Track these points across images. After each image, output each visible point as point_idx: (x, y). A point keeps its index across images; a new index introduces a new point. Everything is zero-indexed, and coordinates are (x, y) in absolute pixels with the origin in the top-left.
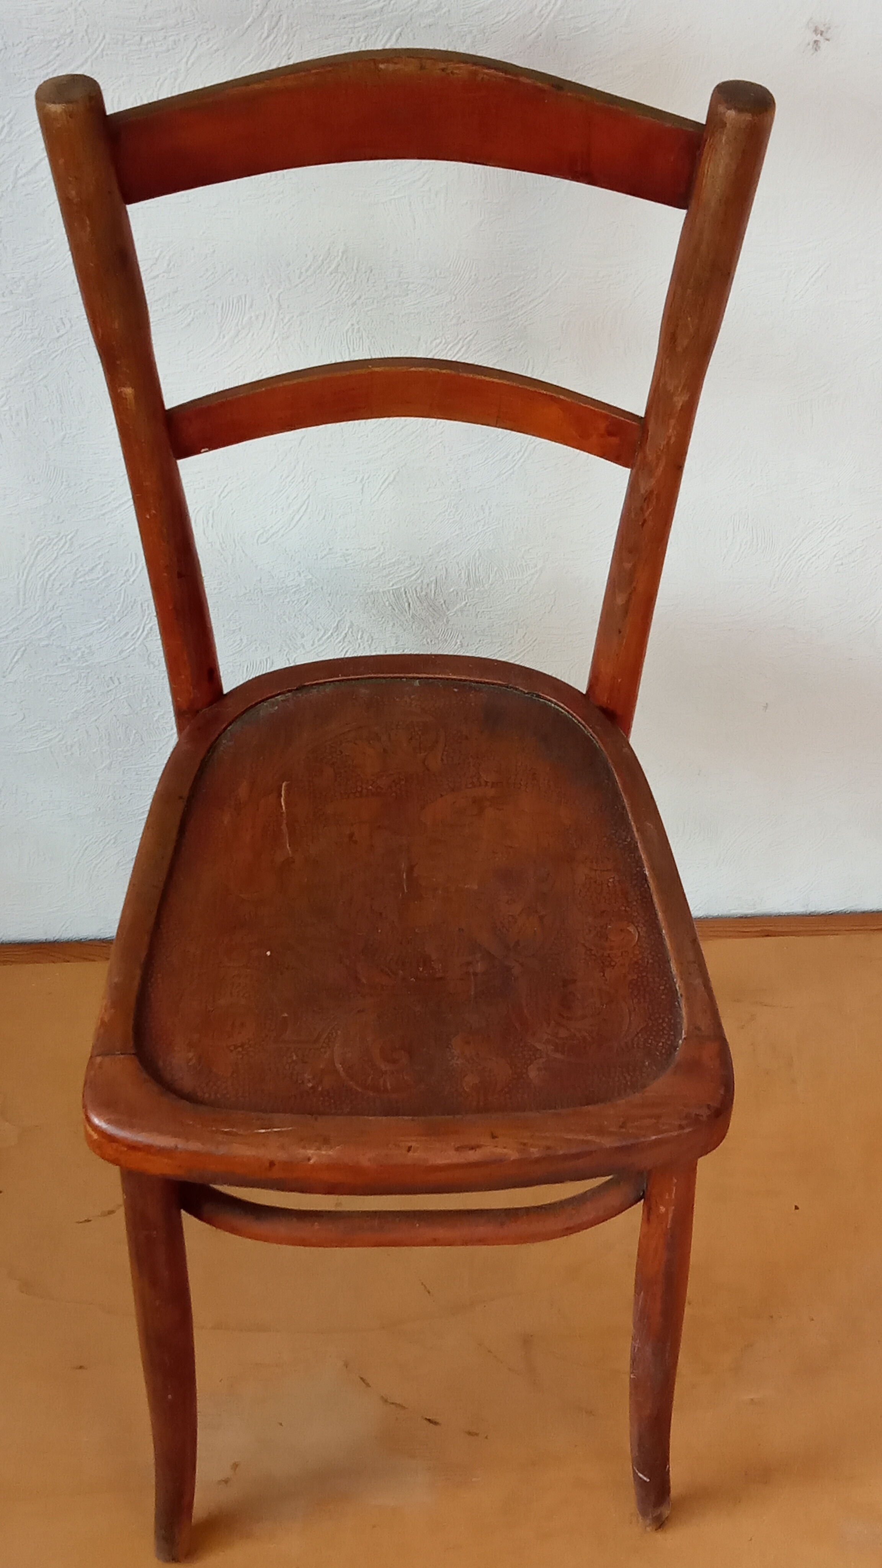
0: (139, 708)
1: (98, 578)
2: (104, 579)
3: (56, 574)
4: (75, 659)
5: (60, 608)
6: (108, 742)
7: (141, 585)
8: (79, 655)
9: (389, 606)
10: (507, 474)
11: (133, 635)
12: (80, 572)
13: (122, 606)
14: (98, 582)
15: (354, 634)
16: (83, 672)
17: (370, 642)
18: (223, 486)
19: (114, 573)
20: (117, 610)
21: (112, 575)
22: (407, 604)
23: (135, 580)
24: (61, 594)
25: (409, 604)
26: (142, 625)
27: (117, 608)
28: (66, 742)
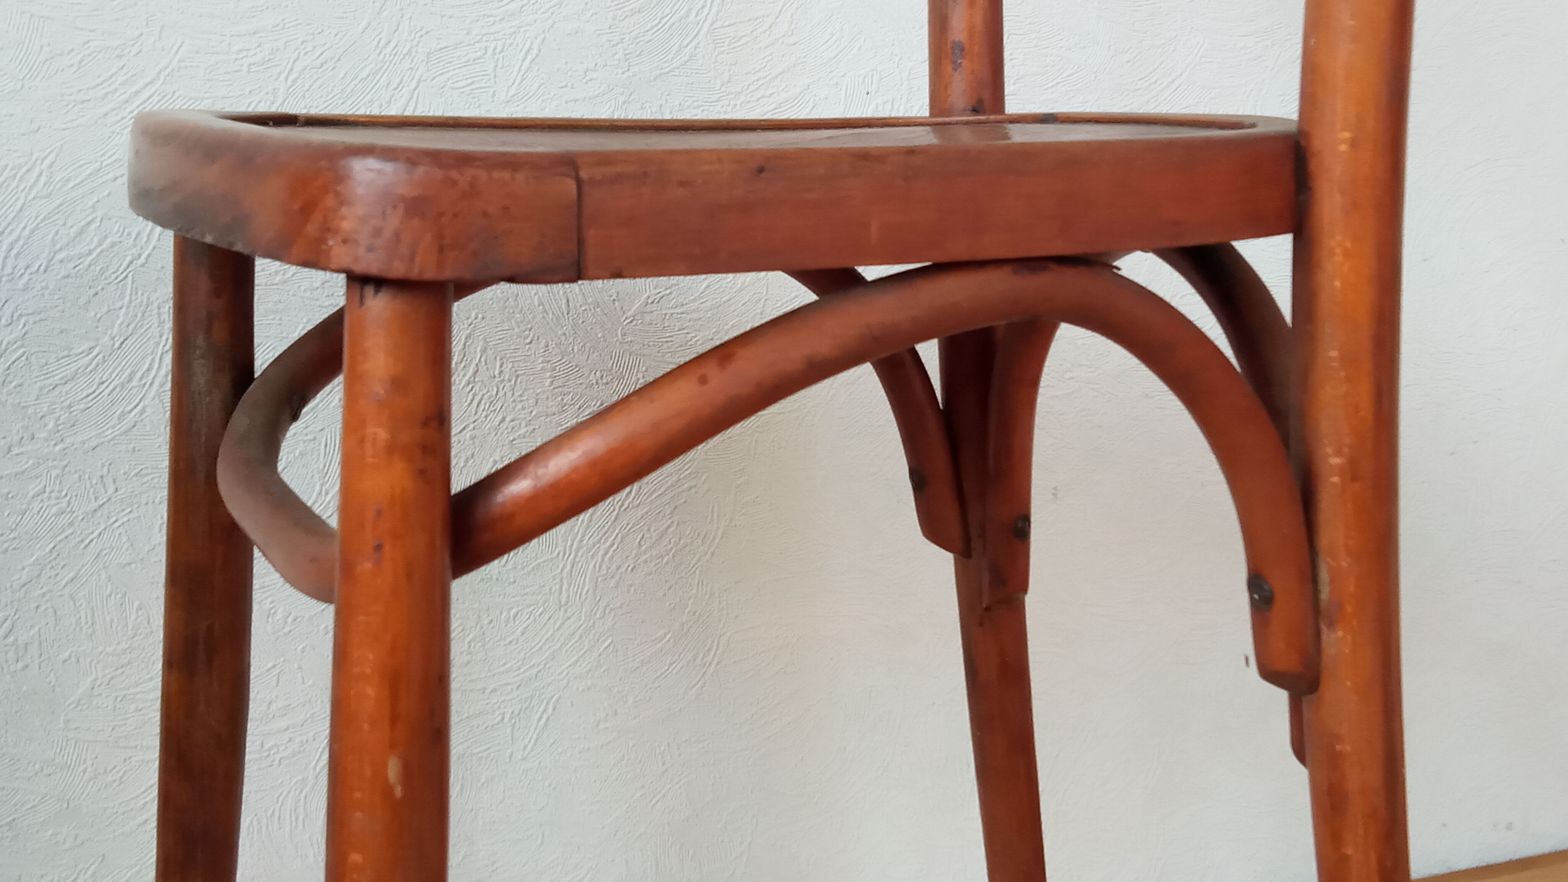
0: (147, 548)
1: (90, 252)
2: (102, 252)
3: (21, 243)
4: (44, 435)
5: (23, 320)
6: (89, 631)
7: (159, 266)
8: (51, 425)
9: (539, 305)
10: (689, 47)
11: (141, 379)
12: (61, 238)
13: (127, 314)
14: (90, 259)
15: (490, 366)
16: (54, 467)
17: (513, 382)
18: (292, 60)
19: (116, 239)
20: (119, 322)
21: (113, 245)
22: (564, 301)
23: (149, 256)
24: (25, 289)
25: (568, 301)
26: (159, 355)
27: (118, 316)
28: (16, 640)
